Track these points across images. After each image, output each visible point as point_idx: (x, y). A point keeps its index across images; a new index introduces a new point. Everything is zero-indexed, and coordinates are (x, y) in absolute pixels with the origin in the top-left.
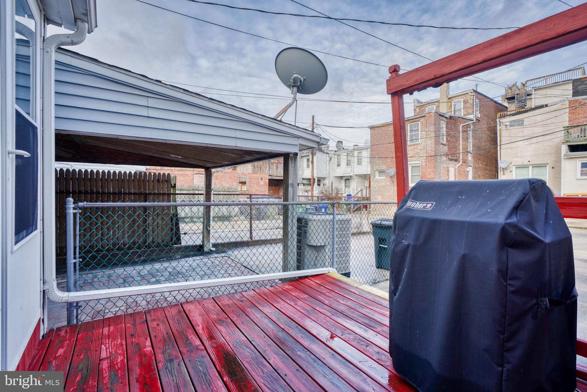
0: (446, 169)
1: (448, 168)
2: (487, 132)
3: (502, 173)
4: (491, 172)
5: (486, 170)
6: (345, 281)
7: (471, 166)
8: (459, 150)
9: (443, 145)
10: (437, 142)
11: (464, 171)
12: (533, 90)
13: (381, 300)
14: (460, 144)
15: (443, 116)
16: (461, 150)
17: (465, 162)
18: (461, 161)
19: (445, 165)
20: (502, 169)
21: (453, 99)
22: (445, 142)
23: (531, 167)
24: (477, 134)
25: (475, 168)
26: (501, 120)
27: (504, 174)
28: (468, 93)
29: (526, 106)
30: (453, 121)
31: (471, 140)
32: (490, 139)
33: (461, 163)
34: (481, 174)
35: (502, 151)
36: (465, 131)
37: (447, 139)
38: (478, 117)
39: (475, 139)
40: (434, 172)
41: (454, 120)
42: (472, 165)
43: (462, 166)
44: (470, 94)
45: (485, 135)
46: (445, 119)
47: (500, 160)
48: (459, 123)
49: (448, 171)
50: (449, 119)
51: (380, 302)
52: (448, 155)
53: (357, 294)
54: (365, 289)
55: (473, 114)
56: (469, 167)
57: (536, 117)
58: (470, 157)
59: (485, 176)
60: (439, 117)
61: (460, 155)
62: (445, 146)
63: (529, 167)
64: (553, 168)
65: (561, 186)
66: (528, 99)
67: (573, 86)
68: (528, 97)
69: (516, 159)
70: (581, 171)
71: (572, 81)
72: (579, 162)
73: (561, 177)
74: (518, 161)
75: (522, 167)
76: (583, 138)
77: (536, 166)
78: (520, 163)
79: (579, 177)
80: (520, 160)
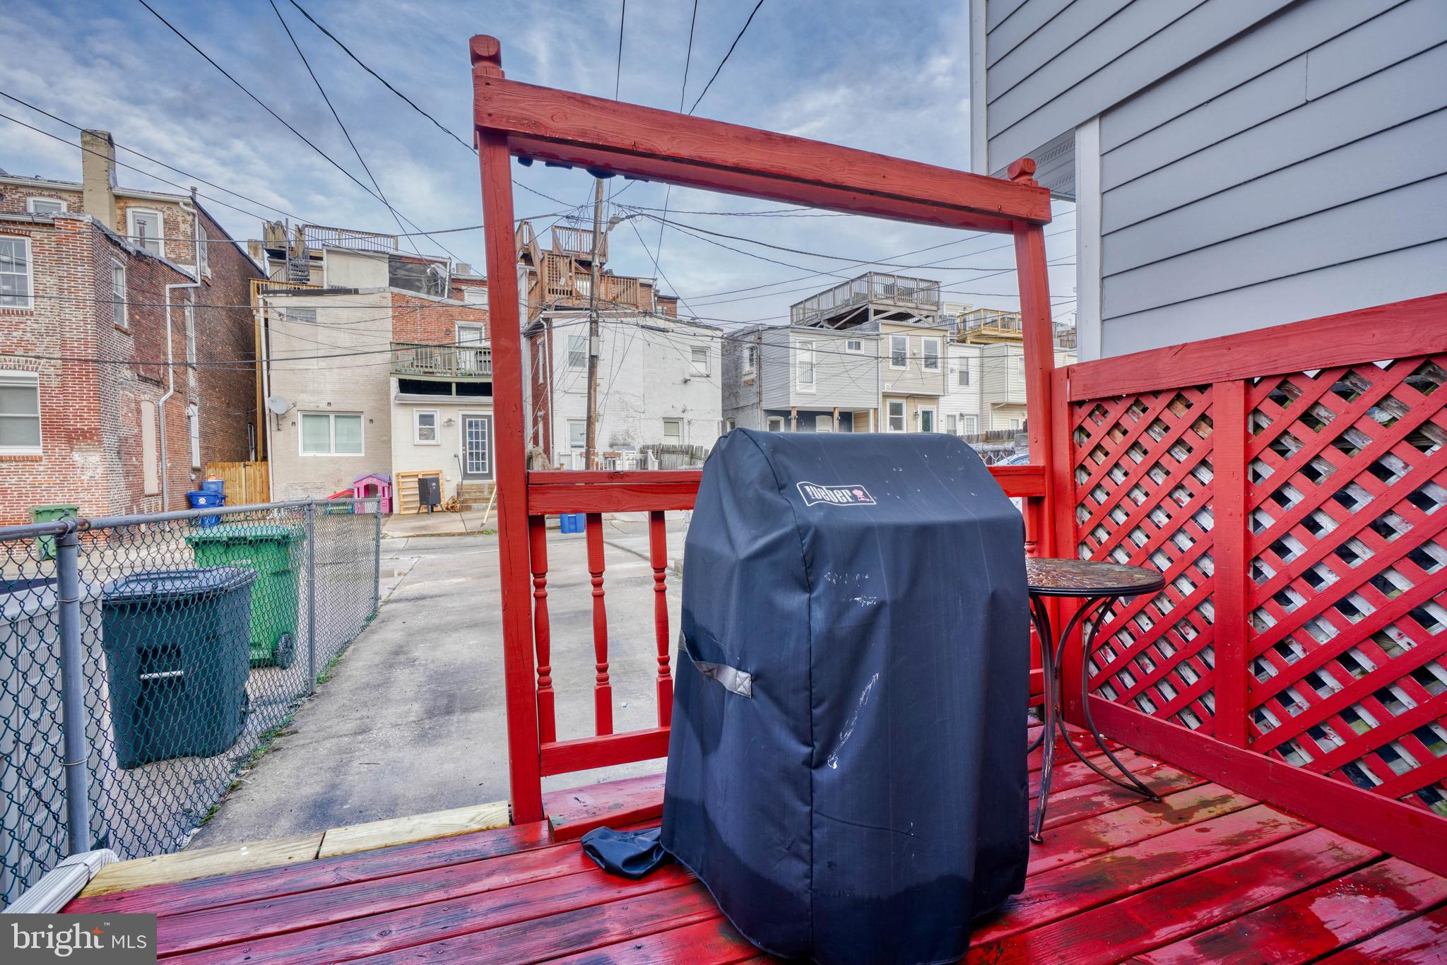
0: (133, 405)
1: (138, 403)
2: (227, 321)
3: (274, 426)
4: (238, 422)
5: (228, 416)
6: (234, 868)
7: (195, 404)
8: (165, 354)
9: (122, 331)
10: (103, 321)
11: (180, 415)
12: (325, 251)
13: (470, 845)
14: (166, 339)
15: (117, 244)
16: (170, 357)
17: (181, 389)
18: (172, 386)
19: (130, 394)
20: (273, 417)
21: (131, 204)
22: (126, 326)
23: (332, 417)
24: (205, 320)
25: (203, 410)
26: (267, 299)
27: (279, 430)
28: (177, 203)
29: (308, 280)
30: (148, 269)
31: (191, 332)
32: (231, 337)
33: (171, 392)
34: (218, 426)
35: (272, 373)
36: (178, 308)
37: (131, 316)
38: (207, 277)
39: (202, 333)
40: (97, 411)
41: (148, 265)
42: (197, 400)
43: (174, 402)
44: (185, 208)
45: (222, 326)
46: (123, 256)
47: (269, 396)
48: (161, 279)
49: (139, 411)
50: (135, 257)
51: (467, 852)
52: (137, 363)
53: (362, 877)
54: (362, 846)
55: (195, 265)
56: (192, 406)
57: (340, 312)
58: (192, 379)
59: (227, 432)
60: (104, 242)
61: (166, 371)
62: (125, 338)
63: (329, 416)
64: (371, 421)
65: (391, 458)
66: (311, 266)
67: (390, 266)
68: (312, 263)
69: (303, 397)
70: (420, 429)
71: (388, 256)
72: (416, 413)
73: (390, 440)
74: (309, 401)
75: (314, 415)
76: (417, 369)
77: (341, 415)
78: (312, 407)
79: (417, 441)
80: (311, 398)
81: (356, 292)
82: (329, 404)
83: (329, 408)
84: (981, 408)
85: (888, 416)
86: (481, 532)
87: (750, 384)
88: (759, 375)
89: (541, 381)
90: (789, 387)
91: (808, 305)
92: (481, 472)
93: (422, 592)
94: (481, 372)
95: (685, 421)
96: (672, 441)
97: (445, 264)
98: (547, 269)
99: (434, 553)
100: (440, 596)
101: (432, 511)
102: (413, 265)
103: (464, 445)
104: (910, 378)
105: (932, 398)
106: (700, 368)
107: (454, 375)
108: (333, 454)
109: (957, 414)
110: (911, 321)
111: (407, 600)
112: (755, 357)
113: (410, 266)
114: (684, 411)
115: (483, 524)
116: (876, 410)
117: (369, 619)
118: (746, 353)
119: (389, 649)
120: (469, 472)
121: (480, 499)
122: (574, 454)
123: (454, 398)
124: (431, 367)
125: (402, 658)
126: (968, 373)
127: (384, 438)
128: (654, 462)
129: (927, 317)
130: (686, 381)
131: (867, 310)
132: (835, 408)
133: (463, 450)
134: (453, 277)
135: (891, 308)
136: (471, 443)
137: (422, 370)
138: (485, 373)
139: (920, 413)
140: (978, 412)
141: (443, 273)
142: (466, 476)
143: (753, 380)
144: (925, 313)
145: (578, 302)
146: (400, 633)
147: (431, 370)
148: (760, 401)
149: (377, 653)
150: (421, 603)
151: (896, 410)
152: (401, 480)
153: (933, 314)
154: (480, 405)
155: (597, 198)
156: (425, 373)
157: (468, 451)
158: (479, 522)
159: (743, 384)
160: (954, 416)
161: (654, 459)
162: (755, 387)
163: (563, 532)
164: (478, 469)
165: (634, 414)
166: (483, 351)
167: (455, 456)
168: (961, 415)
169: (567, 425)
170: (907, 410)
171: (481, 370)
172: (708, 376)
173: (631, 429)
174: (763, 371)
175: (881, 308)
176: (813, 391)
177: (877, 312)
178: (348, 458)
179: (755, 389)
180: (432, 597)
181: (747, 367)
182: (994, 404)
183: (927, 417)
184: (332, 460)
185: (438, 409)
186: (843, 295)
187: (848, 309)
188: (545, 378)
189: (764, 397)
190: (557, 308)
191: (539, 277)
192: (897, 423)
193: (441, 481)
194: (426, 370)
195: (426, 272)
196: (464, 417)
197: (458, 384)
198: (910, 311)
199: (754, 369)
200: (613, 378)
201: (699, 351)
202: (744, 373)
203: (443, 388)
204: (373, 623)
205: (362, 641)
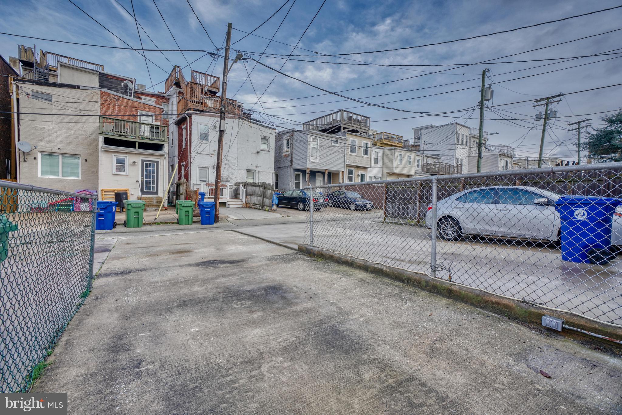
3: (22, 159)
12: (59, 67)
20: (22, 153)
23: (61, 156)
27: (25, 161)
29: (48, 79)
35: (21, 128)
47: (19, 141)
63: (58, 156)
64: (86, 160)
65: (98, 181)
66: (50, 74)
67: (99, 79)
68: (50, 72)
69: (42, 143)
70: (116, 166)
71: (98, 73)
72: (114, 157)
73: (97, 172)
74: (45, 146)
75: (50, 154)
76: (116, 133)
77: (67, 155)
78: (48, 149)
79: (114, 172)
80: (48, 145)
81: (78, 87)
82: (59, 149)
83: (58, 151)
84: (382, 174)
85: (347, 175)
86: (154, 223)
87: (287, 156)
88: (292, 153)
89: (184, 147)
90: (307, 159)
91: (311, 123)
92: (151, 191)
93: (126, 267)
94: (153, 138)
95: (257, 172)
96: (250, 181)
97: (132, 82)
98: (190, 89)
99: (127, 235)
100: (142, 271)
101: (123, 211)
102: (113, 80)
103: (142, 176)
104: (356, 159)
105: (365, 168)
106: (264, 147)
107: (138, 138)
108: (61, 177)
109: (373, 176)
110: (358, 134)
111: (116, 274)
112: (290, 144)
113: (111, 80)
114: (256, 167)
115: (156, 219)
116: (343, 172)
117: (84, 296)
118: (285, 142)
119: (106, 341)
120: (144, 191)
121: (151, 205)
122: (202, 184)
123: (137, 150)
124: (124, 133)
125: (123, 358)
126: (378, 159)
127: (94, 170)
128: (243, 190)
129: (364, 133)
130: (258, 152)
131: (340, 127)
132: (326, 170)
133: (142, 179)
134: (136, 90)
135: (350, 127)
136: (146, 175)
137: (118, 133)
138: (156, 138)
139: (360, 175)
140: (381, 176)
141: (130, 85)
142: (143, 192)
143: (288, 155)
144: (364, 131)
145: (205, 108)
146: (116, 315)
147: (124, 134)
148: (292, 164)
149: (92, 350)
150: (128, 277)
151: (350, 172)
152: (104, 193)
153: (367, 131)
154: (152, 155)
155: (227, 45)
156: (120, 135)
157: (144, 179)
158: (154, 217)
159: (283, 157)
160: (372, 177)
161: (243, 189)
162: (289, 158)
163: (202, 224)
164: (150, 189)
165: (232, 167)
166: (155, 126)
167: (137, 182)
168: (375, 177)
169: (198, 170)
170: (355, 172)
171: (153, 136)
172: (268, 151)
173: (230, 174)
174: (294, 150)
175: (346, 126)
176: (317, 161)
177: (344, 128)
178: (70, 180)
179: (289, 159)
180: (136, 271)
181: (285, 149)
182: (388, 173)
183: (362, 176)
184: (60, 181)
185: (127, 156)
186: (329, 120)
187: (331, 126)
188: (186, 145)
189: (294, 163)
190: (195, 110)
191: (185, 95)
192: (350, 179)
193: (128, 195)
194: (121, 134)
195: (121, 85)
196: (143, 161)
197: (140, 143)
198: (358, 129)
199: (289, 150)
200: (231, 143)
201: (265, 139)
202: (284, 151)
203: (131, 144)
204: (88, 300)
205: (76, 328)
